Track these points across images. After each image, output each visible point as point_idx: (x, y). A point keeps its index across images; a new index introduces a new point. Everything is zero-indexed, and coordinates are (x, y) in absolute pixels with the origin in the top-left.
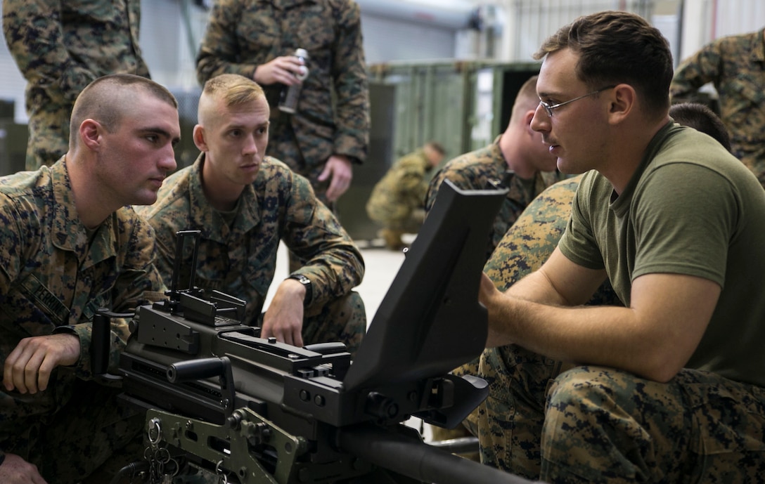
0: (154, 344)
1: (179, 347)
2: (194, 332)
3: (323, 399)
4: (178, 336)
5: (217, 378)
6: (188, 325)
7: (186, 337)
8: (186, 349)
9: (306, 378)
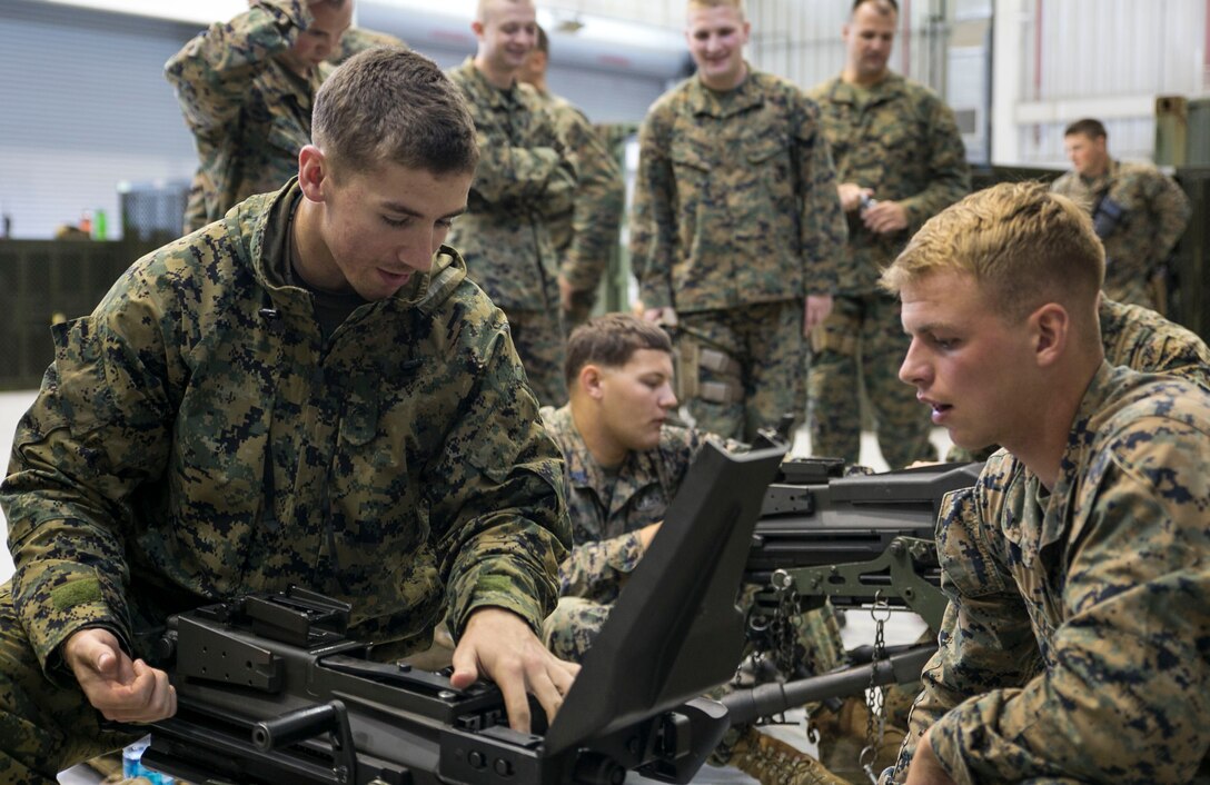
0: (205, 677)
1: (250, 682)
2: (275, 658)
3: (509, 764)
4: (249, 664)
5: (327, 735)
6: (266, 647)
7: (262, 667)
8: (265, 685)
9: (471, 731)
